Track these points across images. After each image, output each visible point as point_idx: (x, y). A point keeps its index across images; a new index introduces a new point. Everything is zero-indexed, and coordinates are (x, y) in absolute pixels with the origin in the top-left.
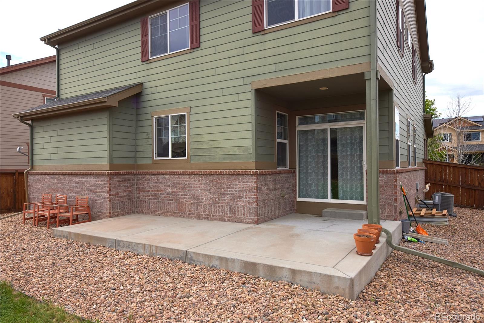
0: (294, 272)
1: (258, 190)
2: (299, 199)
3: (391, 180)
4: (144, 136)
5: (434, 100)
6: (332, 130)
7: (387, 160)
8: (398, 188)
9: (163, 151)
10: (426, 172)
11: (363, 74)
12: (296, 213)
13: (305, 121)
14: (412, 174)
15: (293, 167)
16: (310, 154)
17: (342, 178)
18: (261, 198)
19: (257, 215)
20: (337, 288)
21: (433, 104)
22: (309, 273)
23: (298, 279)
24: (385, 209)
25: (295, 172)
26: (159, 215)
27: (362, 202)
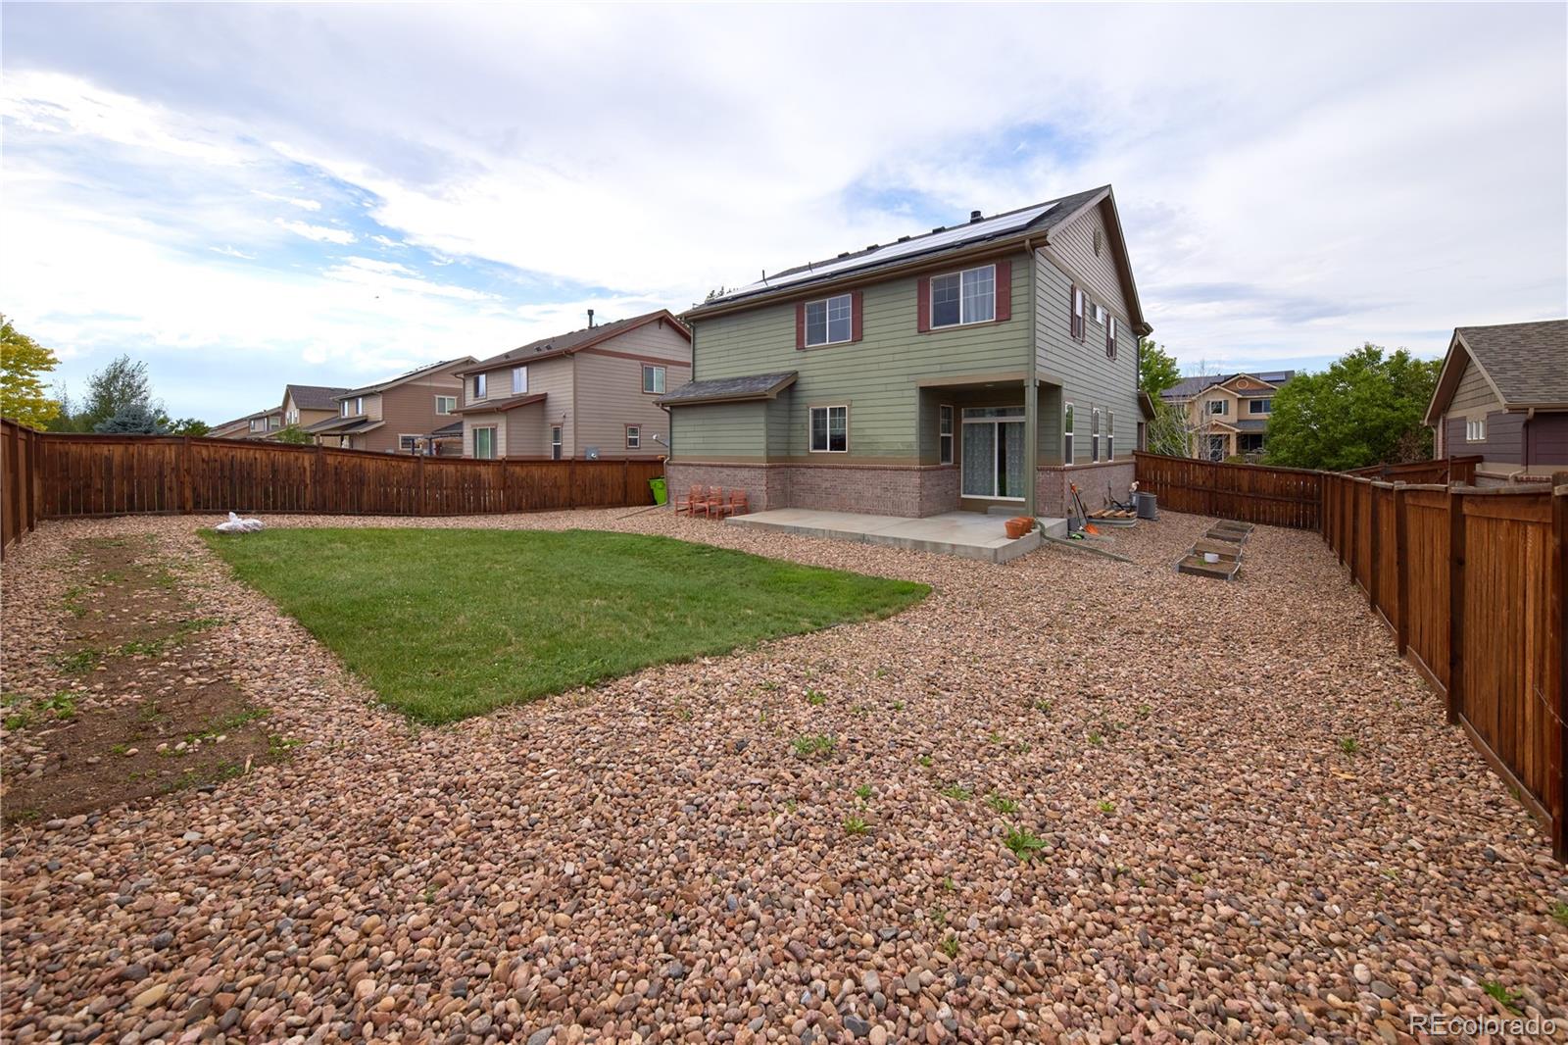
1: (922, 485)
2: (963, 496)
3: (1059, 477)
4: (799, 427)
6: (1000, 424)
7: (1056, 457)
8: (1067, 487)
9: (819, 443)
10: (1136, 465)
12: (960, 509)
13: (972, 414)
15: (957, 462)
16: (976, 448)
18: (924, 493)
19: (920, 509)
24: (1051, 507)
25: (959, 468)
26: (816, 509)
27: (1023, 500)
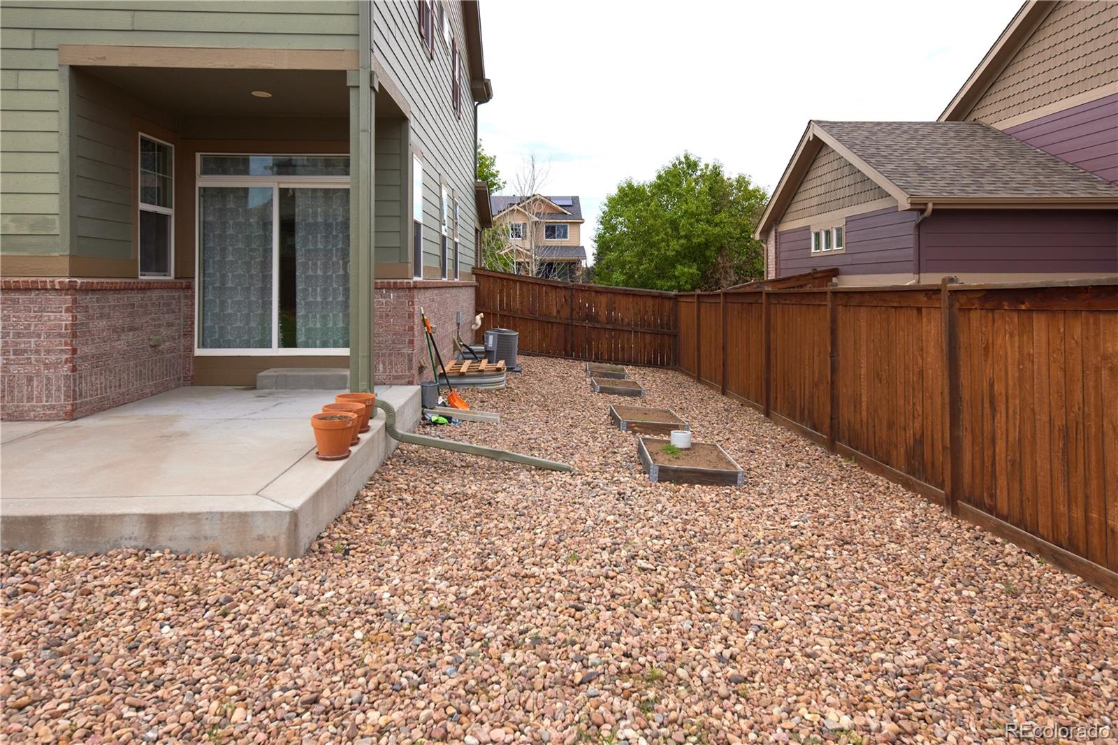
0: (153, 521)
1: (76, 331)
2: (199, 352)
3: (403, 303)
5: (495, 157)
6: (283, 192)
7: (397, 261)
8: (417, 320)
11: (344, 73)
12: (192, 384)
14: (448, 294)
15: (185, 275)
16: (232, 245)
17: (304, 300)
18: (83, 350)
19: (73, 395)
20: (261, 538)
21: (492, 164)
22: (195, 517)
23: (165, 535)
24: (391, 363)
25: (190, 287)
27: (345, 352)
